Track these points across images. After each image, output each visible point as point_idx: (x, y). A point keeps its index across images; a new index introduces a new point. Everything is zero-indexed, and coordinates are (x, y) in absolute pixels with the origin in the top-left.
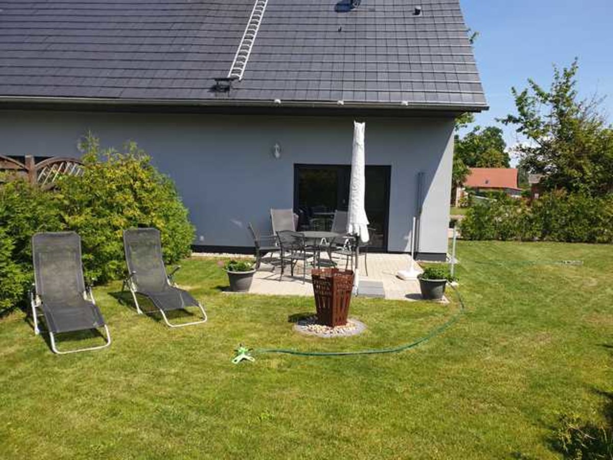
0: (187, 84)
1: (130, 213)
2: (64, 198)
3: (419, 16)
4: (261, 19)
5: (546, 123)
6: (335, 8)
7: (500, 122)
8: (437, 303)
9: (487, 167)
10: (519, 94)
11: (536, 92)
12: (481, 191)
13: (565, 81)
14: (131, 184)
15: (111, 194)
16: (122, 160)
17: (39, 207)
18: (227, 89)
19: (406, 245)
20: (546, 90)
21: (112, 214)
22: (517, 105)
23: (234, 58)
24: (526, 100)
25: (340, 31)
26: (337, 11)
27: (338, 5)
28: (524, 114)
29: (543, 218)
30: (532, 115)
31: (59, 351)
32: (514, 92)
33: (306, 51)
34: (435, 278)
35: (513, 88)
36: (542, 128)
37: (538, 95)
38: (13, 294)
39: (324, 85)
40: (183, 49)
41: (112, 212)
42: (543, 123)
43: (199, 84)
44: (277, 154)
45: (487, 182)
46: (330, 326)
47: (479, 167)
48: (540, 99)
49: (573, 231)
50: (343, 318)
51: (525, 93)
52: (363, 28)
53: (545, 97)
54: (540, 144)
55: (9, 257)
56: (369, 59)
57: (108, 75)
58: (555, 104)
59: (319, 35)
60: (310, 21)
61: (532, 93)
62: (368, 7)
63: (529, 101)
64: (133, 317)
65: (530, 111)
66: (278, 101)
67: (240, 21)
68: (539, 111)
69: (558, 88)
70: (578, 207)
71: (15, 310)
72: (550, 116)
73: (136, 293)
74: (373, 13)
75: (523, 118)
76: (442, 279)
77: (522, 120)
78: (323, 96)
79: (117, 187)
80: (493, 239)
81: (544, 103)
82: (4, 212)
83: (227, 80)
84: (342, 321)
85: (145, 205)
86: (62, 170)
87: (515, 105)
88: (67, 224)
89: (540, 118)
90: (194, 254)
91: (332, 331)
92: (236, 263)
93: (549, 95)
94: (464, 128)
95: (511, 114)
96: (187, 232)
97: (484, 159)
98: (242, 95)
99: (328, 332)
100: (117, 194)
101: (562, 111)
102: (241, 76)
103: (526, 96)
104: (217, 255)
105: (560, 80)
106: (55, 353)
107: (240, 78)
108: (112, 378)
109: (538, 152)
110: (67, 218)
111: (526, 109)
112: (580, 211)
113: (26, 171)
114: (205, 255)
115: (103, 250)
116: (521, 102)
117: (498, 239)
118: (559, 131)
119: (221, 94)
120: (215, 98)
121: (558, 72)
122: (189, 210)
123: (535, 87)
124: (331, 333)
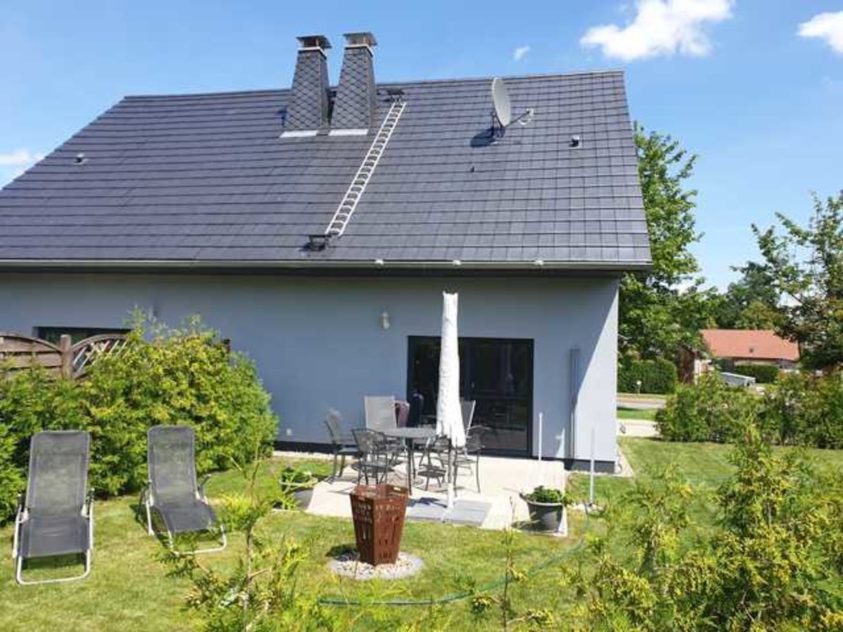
0: (279, 241)
1: (179, 402)
2: (92, 387)
3: (578, 147)
4: (378, 159)
5: (807, 272)
6: (472, 142)
7: (738, 272)
8: (548, 536)
9: (751, 328)
10: (763, 233)
11: (789, 230)
12: (737, 364)
13: (831, 214)
14: (186, 366)
15: (156, 378)
16: (178, 338)
17: (57, 399)
18: (322, 247)
19: (557, 448)
20: (804, 227)
21: (155, 404)
22: (761, 248)
23: (336, 209)
24: (773, 241)
25: (472, 170)
26: (473, 146)
27: (475, 138)
28: (771, 260)
29: (780, 412)
30: (785, 262)
31: (24, 580)
32: (756, 230)
33: (427, 197)
34: (545, 500)
35: (753, 226)
36: (801, 279)
37: (791, 233)
38: (5, 505)
39: (441, 240)
40: (279, 199)
41: (155, 402)
42: (802, 271)
43: (291, 241)
44: (386, 325)
45: (751, 351)
46: (371, 564)
47: (739, 328)
48: (796, 238)
49: (828, 432)
50: (391, 554)
51: (770, 232)
52: (502, 166)
53: (802, 237)
54: (800, 301)
55: (7, 460)
56: (505, 205)
57: (188, 232)
58: (819, 246)
59: (446, 177)
60: (439, 160)
61: (781, 232)
62: (512, 139)
63: (778, 243)
64: (140, 538)
65: (781, 256)
66: (380, 262)
67: (351, 162)
68: (794, 256)
69: (822, 223)
70: (834, 396)
71: (7, 525)
72: (813, 262)
73: (152, 508)
74: (519, 146)
75: (770, 265)
76: (556, 502)
77: (770, 268)
78: (438, 254)
79: (165, 370)
80: (707, 440)
81: (802, 244)
82: (10, 405)
83: (324, 236)
84: (390, 558)
85: (203, 392)
86: (107, 350)
87: (759, 249)
88: (92, 417)
89: (797, 265)
90: (275, 453)
91: (372, 571)
92: (292, 471)
93: (808, 234)
94: (689, 280)
95: (753, 261)
96: (267, 425)
97: (747, 318)
98: (340, 254)
99: (367, 571)
100: (164, 379)
101: (830, 256)
102: (341, 232)
103: (772, 237)
104: (307, 455)
105: (823, 213)
106: (18, 583)
107: (340, 235)
108: (59, 620)
109: (798, 312)
110: (93, 410)
111: (775, 253)
112: (836, 403)
113: (59, 352)
114: (291, 454)
115: (132, 451)
116: (766, 243)
117: (714, 441)
118: (828, 283)
119: (315, 253)
120: (307, 258)
121: (820, 203)
122: (273, 397)
123: (787, 223)
124: (370, 573)
